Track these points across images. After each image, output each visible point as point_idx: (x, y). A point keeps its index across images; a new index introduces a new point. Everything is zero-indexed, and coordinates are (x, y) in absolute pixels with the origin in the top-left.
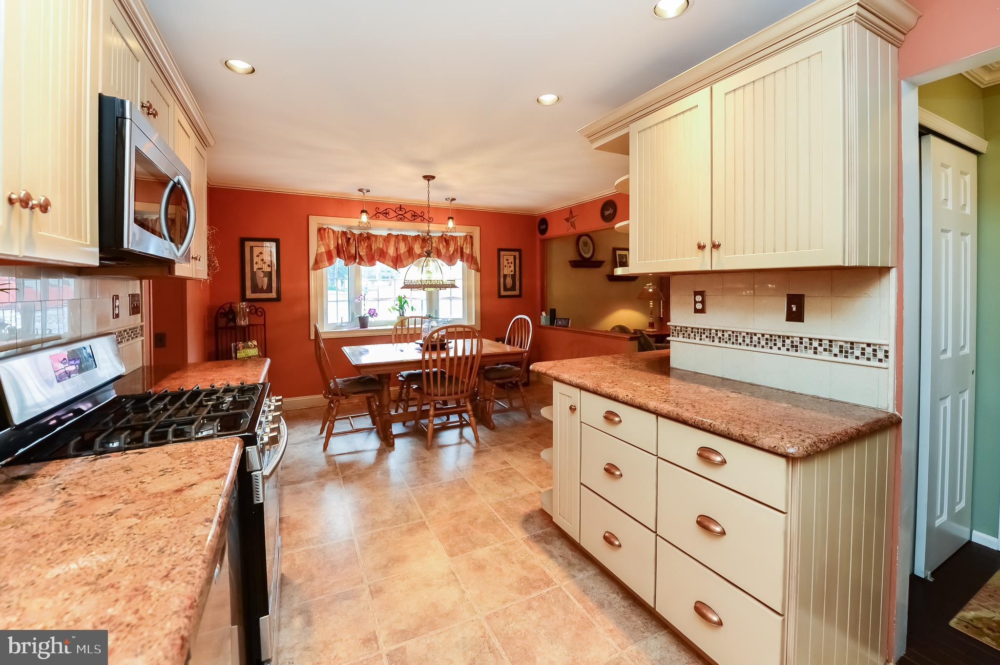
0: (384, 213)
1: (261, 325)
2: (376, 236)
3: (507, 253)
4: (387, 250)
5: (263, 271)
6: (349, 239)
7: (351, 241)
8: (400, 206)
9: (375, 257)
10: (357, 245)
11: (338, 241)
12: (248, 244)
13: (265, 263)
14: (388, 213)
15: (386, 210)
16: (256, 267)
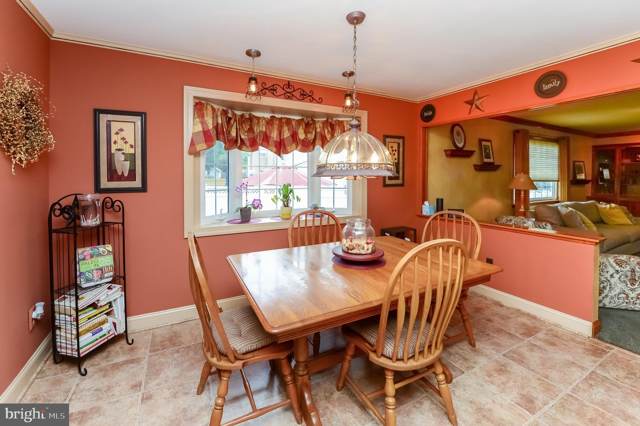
0: (271, 89)
1: (118, 223)
2: (258, 118)
3: (392, 140)
4: (271, 134)
5: (123, 153)
6: (230, 119)
7: (232, 121)
8: (289, 83)
9: (258, 141)
10: (238, 127)
11: (217, 121)
12: (104, 118)
13: (126, 142)
14: (275, 90)
15: (273, 85)
16: (114, 147)
